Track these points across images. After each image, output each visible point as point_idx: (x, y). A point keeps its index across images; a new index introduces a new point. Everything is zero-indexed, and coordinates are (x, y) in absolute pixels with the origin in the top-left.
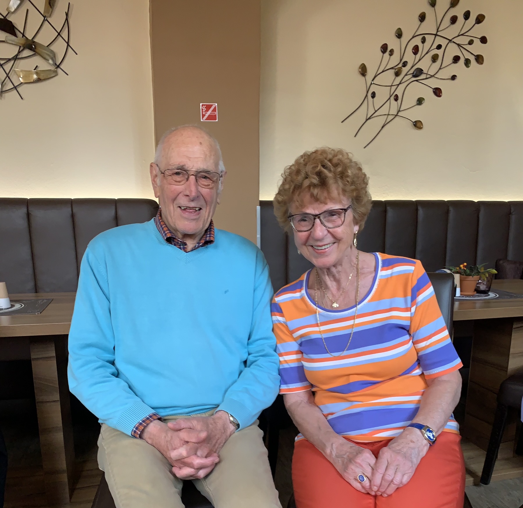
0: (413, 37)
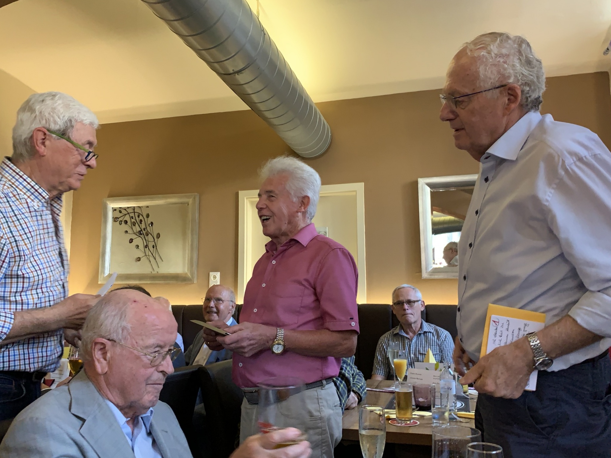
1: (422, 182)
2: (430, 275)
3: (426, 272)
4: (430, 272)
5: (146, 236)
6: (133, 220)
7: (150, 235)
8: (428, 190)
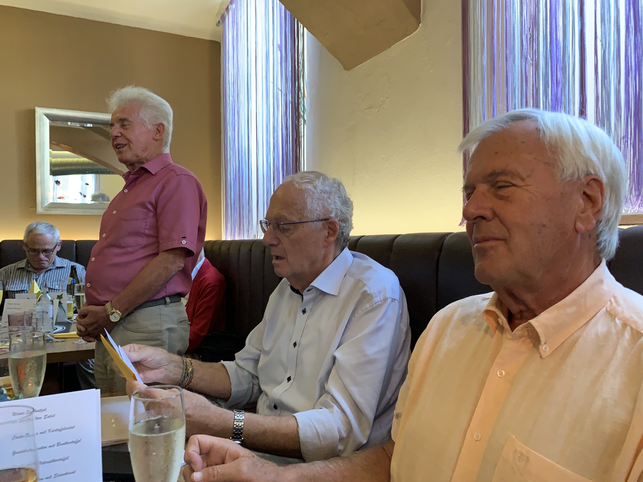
1: (40, 112)
2: (46, 210)
3: (42, 207)
4: (46, 207)
8: (47, 121)
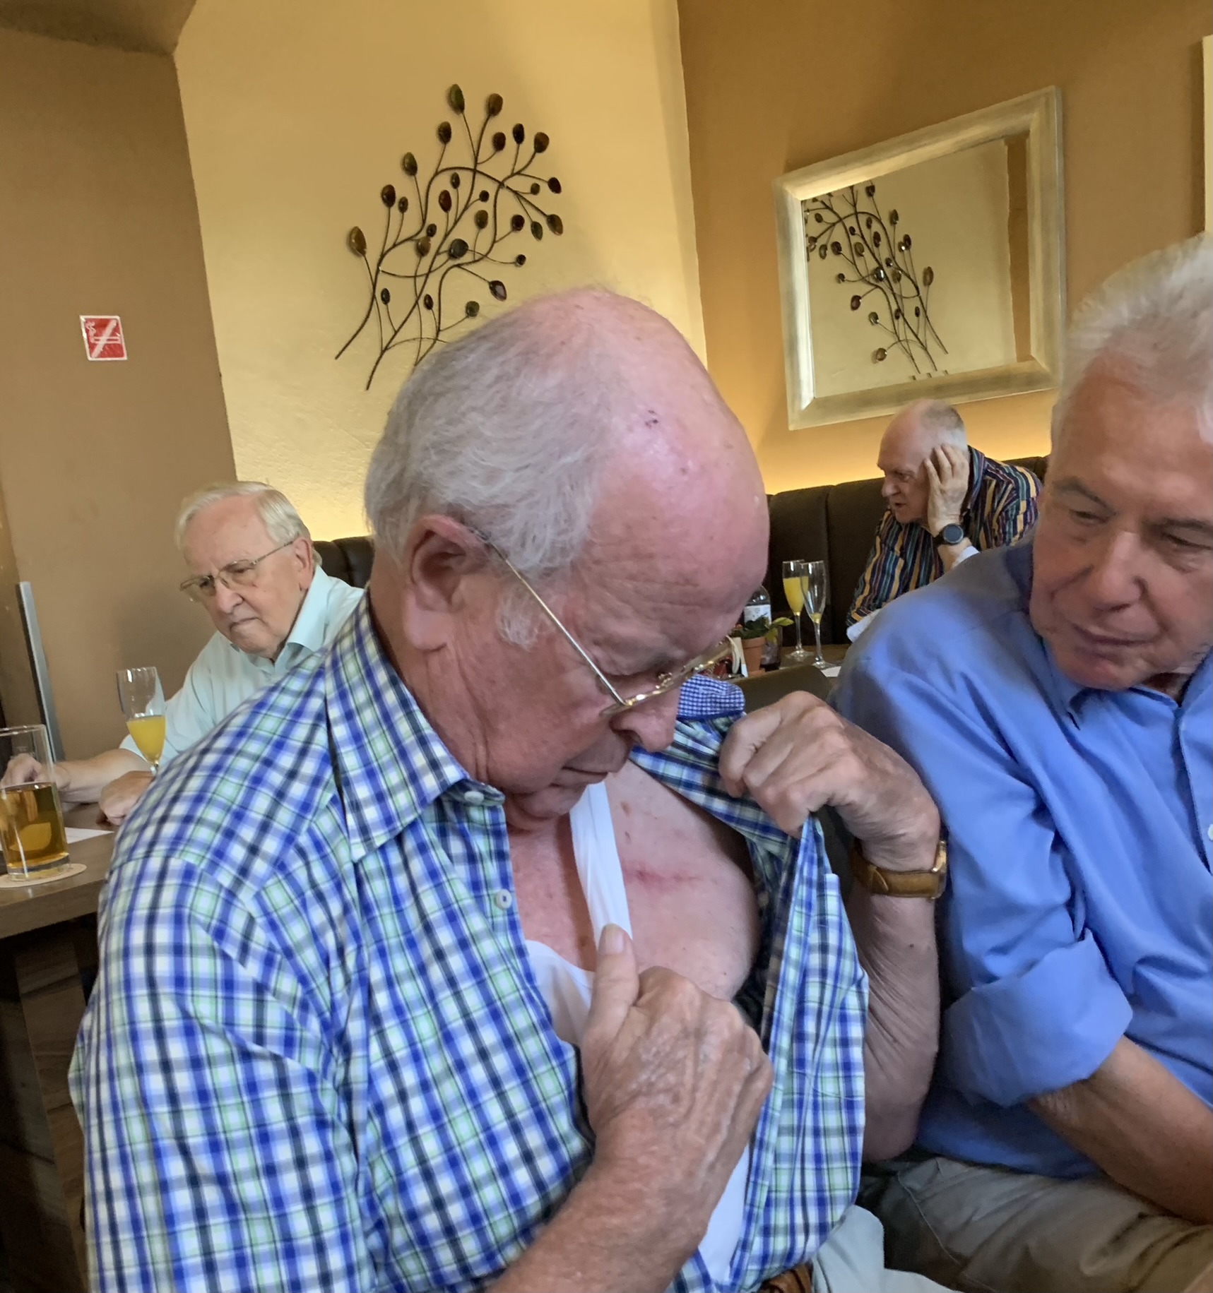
0: (437, 173)
5: (895, 282)
6: (855, 239)
7: (904, 278)
